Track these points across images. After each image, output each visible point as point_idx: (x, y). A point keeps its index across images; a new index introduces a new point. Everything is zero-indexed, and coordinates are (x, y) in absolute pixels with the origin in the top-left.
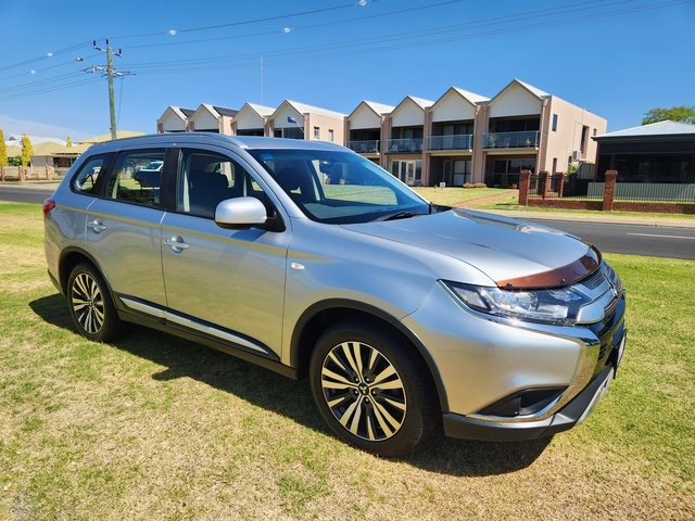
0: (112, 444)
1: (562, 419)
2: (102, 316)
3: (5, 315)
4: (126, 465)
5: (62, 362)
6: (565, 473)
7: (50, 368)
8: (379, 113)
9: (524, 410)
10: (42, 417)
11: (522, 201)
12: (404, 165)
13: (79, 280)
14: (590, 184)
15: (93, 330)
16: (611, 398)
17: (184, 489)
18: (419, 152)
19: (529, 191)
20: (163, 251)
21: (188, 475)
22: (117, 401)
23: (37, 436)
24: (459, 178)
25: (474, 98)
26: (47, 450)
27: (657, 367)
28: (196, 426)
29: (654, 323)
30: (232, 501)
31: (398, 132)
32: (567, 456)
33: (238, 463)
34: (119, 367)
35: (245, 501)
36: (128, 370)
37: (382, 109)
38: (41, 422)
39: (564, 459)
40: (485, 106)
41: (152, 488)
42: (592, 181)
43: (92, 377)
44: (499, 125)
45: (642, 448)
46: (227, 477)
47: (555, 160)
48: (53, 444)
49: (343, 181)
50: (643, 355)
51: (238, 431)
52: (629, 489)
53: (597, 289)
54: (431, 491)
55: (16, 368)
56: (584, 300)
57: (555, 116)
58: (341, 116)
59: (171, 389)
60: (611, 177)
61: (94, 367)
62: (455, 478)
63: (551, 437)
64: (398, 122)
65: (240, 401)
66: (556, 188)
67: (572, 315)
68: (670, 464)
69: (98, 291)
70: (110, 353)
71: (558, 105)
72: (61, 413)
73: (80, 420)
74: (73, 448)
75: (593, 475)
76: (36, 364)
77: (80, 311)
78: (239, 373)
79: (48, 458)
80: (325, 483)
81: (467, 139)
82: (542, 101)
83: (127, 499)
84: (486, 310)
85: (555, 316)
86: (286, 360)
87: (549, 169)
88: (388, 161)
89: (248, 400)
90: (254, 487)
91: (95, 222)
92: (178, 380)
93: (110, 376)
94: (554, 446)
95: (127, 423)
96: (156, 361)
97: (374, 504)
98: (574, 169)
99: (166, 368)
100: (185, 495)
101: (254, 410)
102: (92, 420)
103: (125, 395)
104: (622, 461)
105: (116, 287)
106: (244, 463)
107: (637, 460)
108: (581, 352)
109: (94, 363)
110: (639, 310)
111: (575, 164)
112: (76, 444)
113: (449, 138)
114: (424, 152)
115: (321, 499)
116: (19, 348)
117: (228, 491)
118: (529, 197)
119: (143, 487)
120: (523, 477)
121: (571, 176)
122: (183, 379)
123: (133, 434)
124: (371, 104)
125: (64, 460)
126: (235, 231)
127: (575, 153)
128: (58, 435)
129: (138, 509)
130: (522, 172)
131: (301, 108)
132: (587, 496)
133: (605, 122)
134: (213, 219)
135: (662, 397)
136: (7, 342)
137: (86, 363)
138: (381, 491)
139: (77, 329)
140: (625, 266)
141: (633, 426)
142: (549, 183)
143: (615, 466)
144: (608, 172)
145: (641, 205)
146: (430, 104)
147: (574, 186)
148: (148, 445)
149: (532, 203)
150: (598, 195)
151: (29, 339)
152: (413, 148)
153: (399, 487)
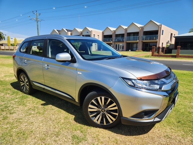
0: (26, 124)
1: (157, 119)
2: (28, 87)
3: (4, 87)
4: (29, 130)
5: (16, 100)
6: (158, 136)
7: (13, 102)
8: (112, 30)
9: (145, 117)
10: (8, 116)
11: (153, 55)
12: (119, 45)
13: (22, 77)
14: (173, 50)
15: (26, 91)
16: (174, 113)
17: (45, 138)
18: (123, 41)
19: (154, 52)
20: (43, 69)
21: (46, 134)
22: (30, 112)
23: (6, 121)
24: (134, 49)
25: (139, 26)
26: (8, 125)
27: (189, 104)
28: (51, 119)
29: (189, 90)
30: (58, 142)
31: (117, 36)
32: (159, 130)
33: (61, 130)
34: (32, 102)
35: (62, 142)
36: (34, 103)
37: (113, 29)
38: (8, 117)
39: (158, 131)
40: (142, 28)
41: (35, 137)
42: (173, 49)
43: (24, 105)
44: (146, 33)
45: (182, 128)
46: (57, 135)
47: (163, 43)
48: (10, 124)
49: (102, 50)
50: (185, 100)
51: (62, 121)
52: (177, 141)
53: (169, 80)
54: (117, 140)
55: (4, 102)
56: (165, 83)
57: (163, 31)
58: (101, 31)
59: (45, 108)
60: (179, 48)
61: (25, 102)
62: (124, 136)
63: (155, 124)
64: (117, 33)
65: (64, 112)
66: (162, 51)
67: (160, 88)
68: (191, 134)
69: (27, 80)
70: (30, 98)
71: (164, 27)
72: (14, 115)
73: (18, 117)
74: (15, 125)
75: (167, 136)
76: (9, 101)
77: (23, 86)
78: (65, 104)
79: (8, 128)
80: (86, 137)
81: (137, 37)
82: (159, 26)
83: (28, 141)
84: (134, 86)
85: (155, 88)
86: (77, 100)
87: (161, 46)
88: (114, 44)
89: (67, 112)
90: (65, 138)
91: (26, 61)
92: (48, 106)
93: (29, 104)
94: (155, 127)
95: (31, 118)
96: (43, 100)
97: (99, 144)
98: (168, 46)
99: (45, 102)
100: (44, 139)
101: (68, 115)
102: (22, 117)
103: (32, 110)
104: (176, 132)
105: (31, 79)
106: (63, 130)
107: (181, 132)
108: (163, 99)
109: (25, 101)
110: (184, 87)
111: (169, 44)
112: (16, 124)
113: (132, 37)
114: (125, 41)
115: (84, 142)
116: (6, 96)
117: (57, 139)
118: (155, 54)
119: (33, 137)
120: (145, 136)
121: (167, 48)
122: (49, 105)
123: (33, 121)
124: (109, 28)
125: (12, 128)
126: (63, 63)
127: (169, 41)
128: (12, 121)
129: (31, 143)
130: (153, 47)
131: (90, 29)
132: (164, 143)
133: (178, 32)
134: (55, 59)
135: (190, 113)
136: (3, 94)
137: (23, 100)
138: (102, 140)
139: (22, 91)
140: (182, 74)
141: (180, 121)
142: (161, 50)
143: (174, 134)
144: (178, 47)
145: (188, 56)
146: (126, 27)
147: (168, 51)
148: (36, 125)
149: (155, 56)
150: (175, 53)
151: (9, 94)
152: (122, 40)
153: (107, 139)
